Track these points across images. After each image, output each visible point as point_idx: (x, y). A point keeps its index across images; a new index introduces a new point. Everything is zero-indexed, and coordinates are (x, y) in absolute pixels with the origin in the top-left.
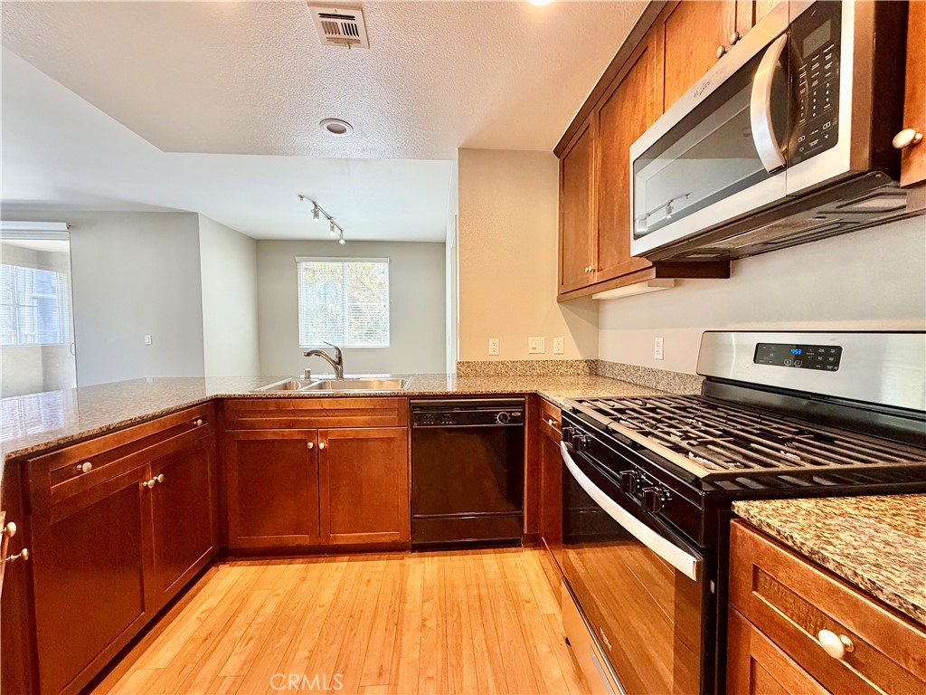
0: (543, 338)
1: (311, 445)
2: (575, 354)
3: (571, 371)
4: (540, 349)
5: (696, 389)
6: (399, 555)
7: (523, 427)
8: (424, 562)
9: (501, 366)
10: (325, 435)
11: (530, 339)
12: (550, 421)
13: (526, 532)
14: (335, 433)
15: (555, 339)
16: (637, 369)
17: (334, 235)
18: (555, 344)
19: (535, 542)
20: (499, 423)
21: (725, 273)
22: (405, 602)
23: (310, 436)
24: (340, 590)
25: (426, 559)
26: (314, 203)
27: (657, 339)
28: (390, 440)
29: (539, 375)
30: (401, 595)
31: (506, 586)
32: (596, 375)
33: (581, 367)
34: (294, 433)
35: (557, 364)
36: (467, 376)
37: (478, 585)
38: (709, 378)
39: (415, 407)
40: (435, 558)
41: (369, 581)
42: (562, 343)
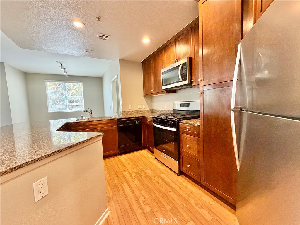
0: (141, 105)
2: (148, 108)
3: (147, 112)
4: (141, 108)
5: (173, 112)
6: (116, 156)
7: (141, 124)
8: (122, 156)
9: (132, 112)
10: (97, 130)
11: (138, 105)
12: (149, 121)
13: (143, 146)
14: (100, 129)
15: (143, 105)
16: (161, 110)
19: (145, 148)
20: (137, 123)
21: (176, 92)
23: (93, 130)
26: (61, 64)
27: (165, 104)
28: (113, 130)
29: (141, 114)
32: (152, 113)
33: (149, 111)
35: (145, 111)
36: (124, 115)
37: (136, 157)
38: (174, 110)
39: (118, 121)
40: (125, 155)
42: (145, 106)
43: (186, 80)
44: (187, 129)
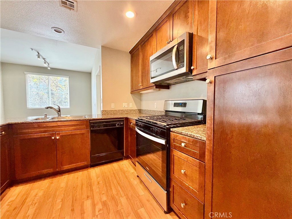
0: (127, 103)
1: (53, 138)
2: (135, 108)
3: (134, 112)
4: (126, 106)
5: (164, 114)
6: (86, 169)
7: (123, 127)
8: (95, 169)
9: (115, 111)
10: (58, 134)
11: (123, 103)
12: (132, 124)
13: (124, 155)
14: (63, 133)
15: (130, 104)
16: (151, 111)
17: (46, 65)
18: (130, 105)
19: (127, 158)
20: (117, 126)
21: (169, 88)
22: (91, 180)
23: (53, 135)
24: (67, 182)
25: (95, 168)
26: (38, 52)
27: (155, 103)
28: (83, 134)
29: (126, 114)
30: (90, 178)
31: (121, 169)
32: (141, 113)
33: (137, 111)
34: (46, 134)
35: (131, 110)
36: (105, 114)
37: (113, 171)
38: (166, 111)
39: (91, 123)
40: (98, 168)
41: (77, 178)
42: (132, 105)
43: (183, 66)
44: (183, 145)
